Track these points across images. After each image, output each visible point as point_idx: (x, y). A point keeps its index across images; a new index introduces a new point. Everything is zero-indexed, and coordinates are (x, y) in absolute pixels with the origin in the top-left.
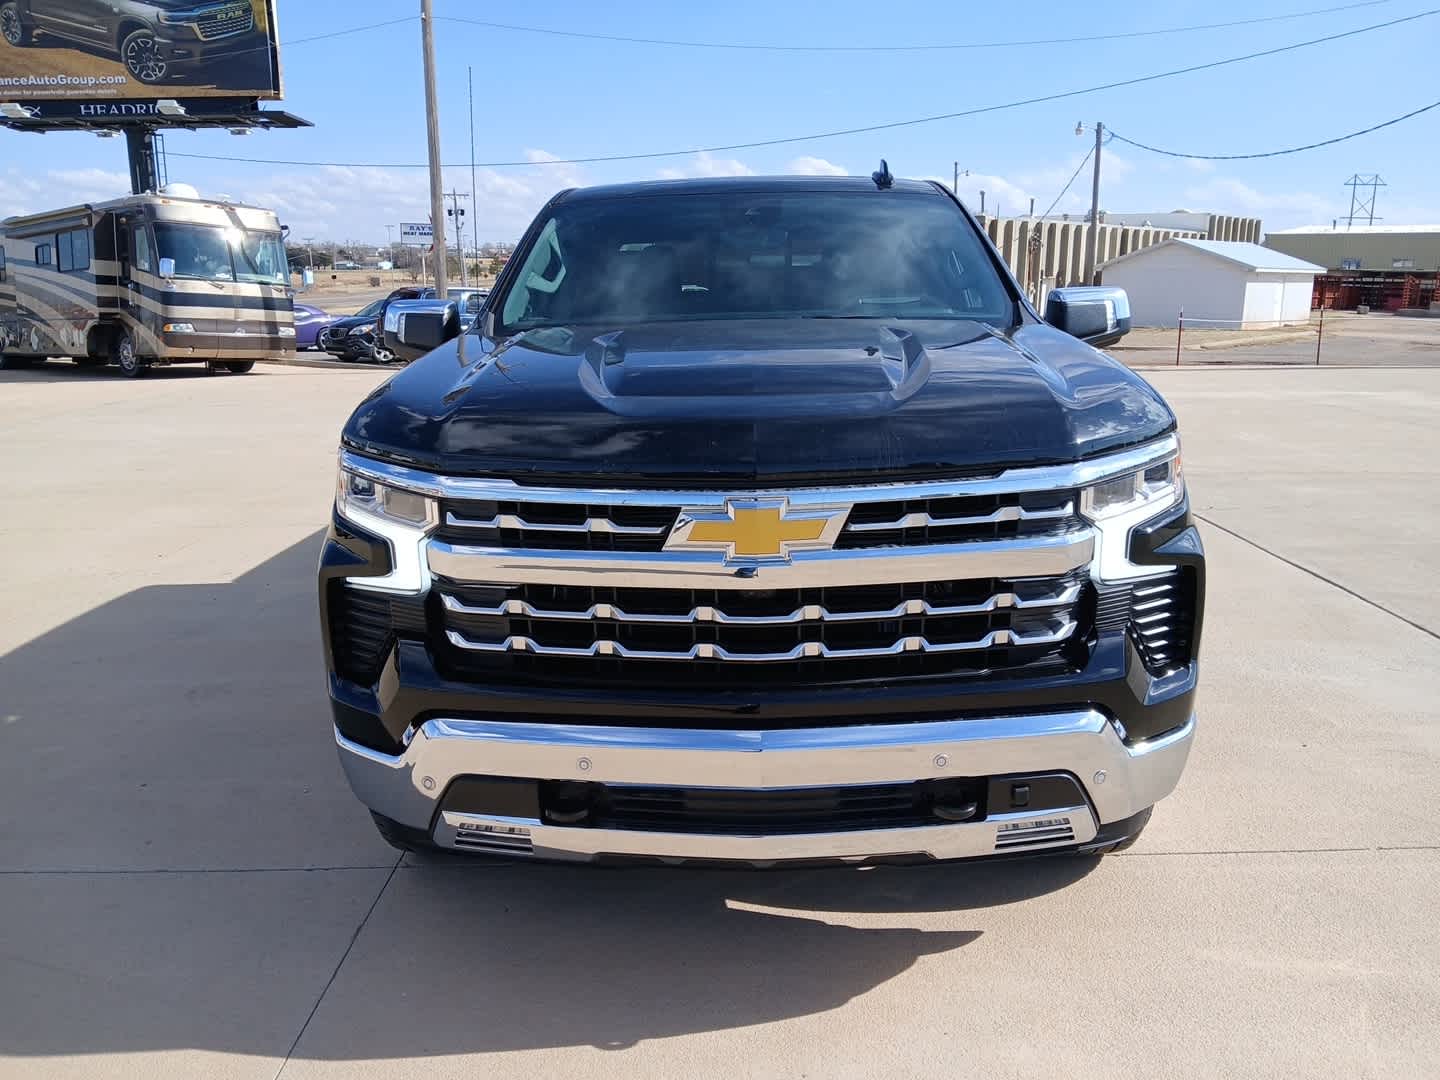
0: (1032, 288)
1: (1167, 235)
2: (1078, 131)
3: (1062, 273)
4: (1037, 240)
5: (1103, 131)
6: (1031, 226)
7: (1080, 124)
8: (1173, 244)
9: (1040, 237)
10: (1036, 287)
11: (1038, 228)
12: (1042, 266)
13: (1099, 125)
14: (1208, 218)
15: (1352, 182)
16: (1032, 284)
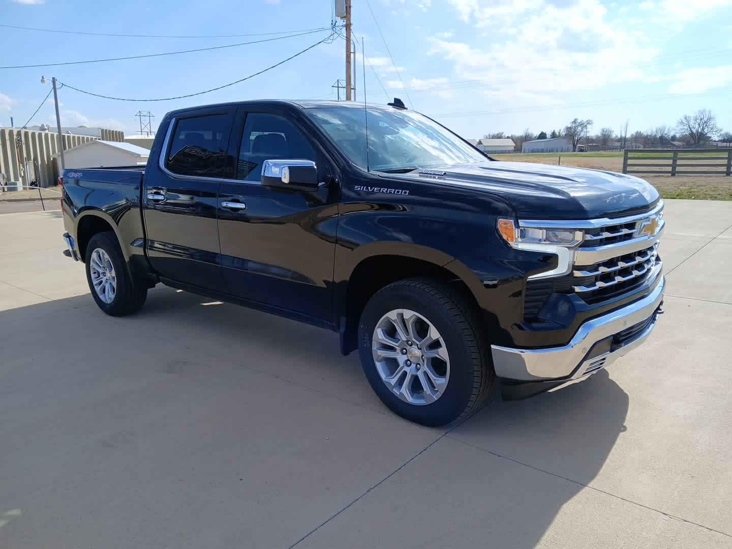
0: (22, 168)
1: (88, 138)
2: (43, 81)
3: (36, 159)
4: (20, 141)
5: (57, 82)
6: (15, 133)
7: (43, 77)
8: (96, 143)
9: (21, 138)
10: (23, 167)
11: (19, 133)
12: (25, 155)
13: (53, 78)
14: (100, 130)
15: (139, 114)
16: (21, 165)
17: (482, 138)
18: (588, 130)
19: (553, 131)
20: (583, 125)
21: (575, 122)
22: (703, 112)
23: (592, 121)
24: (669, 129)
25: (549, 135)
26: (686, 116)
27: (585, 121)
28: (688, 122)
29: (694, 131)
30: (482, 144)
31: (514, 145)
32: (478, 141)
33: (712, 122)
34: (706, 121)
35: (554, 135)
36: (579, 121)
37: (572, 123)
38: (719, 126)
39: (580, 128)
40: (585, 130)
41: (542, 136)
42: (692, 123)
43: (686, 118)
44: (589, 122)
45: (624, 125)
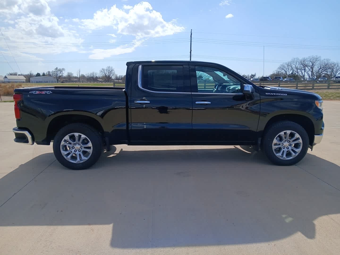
17: (6, 75)
18: (63, 73)
19: (43, 73)
20: (61, 71)
21: (56, 69)
22: (109, 67)
23: (64, 69)
24: (96, 73)
25: (41, 74)
26: (103, 68)
27: (61, 69)
28: (104, 71)
29: (107, 75)
30: (7, 78)
31: (26, 79)
32: (4, 76)
33: (113, 72)
34: (111, 71)
35: (44, 75)
36: (59, 68)
37: (55, 69)
38: (116, 73)
39: (59, 72)
40: (62, 73)
41: (38, 75)
42: (106, 71)
43: (103, 70)
44: (63, 69)
45: (78, 71)
